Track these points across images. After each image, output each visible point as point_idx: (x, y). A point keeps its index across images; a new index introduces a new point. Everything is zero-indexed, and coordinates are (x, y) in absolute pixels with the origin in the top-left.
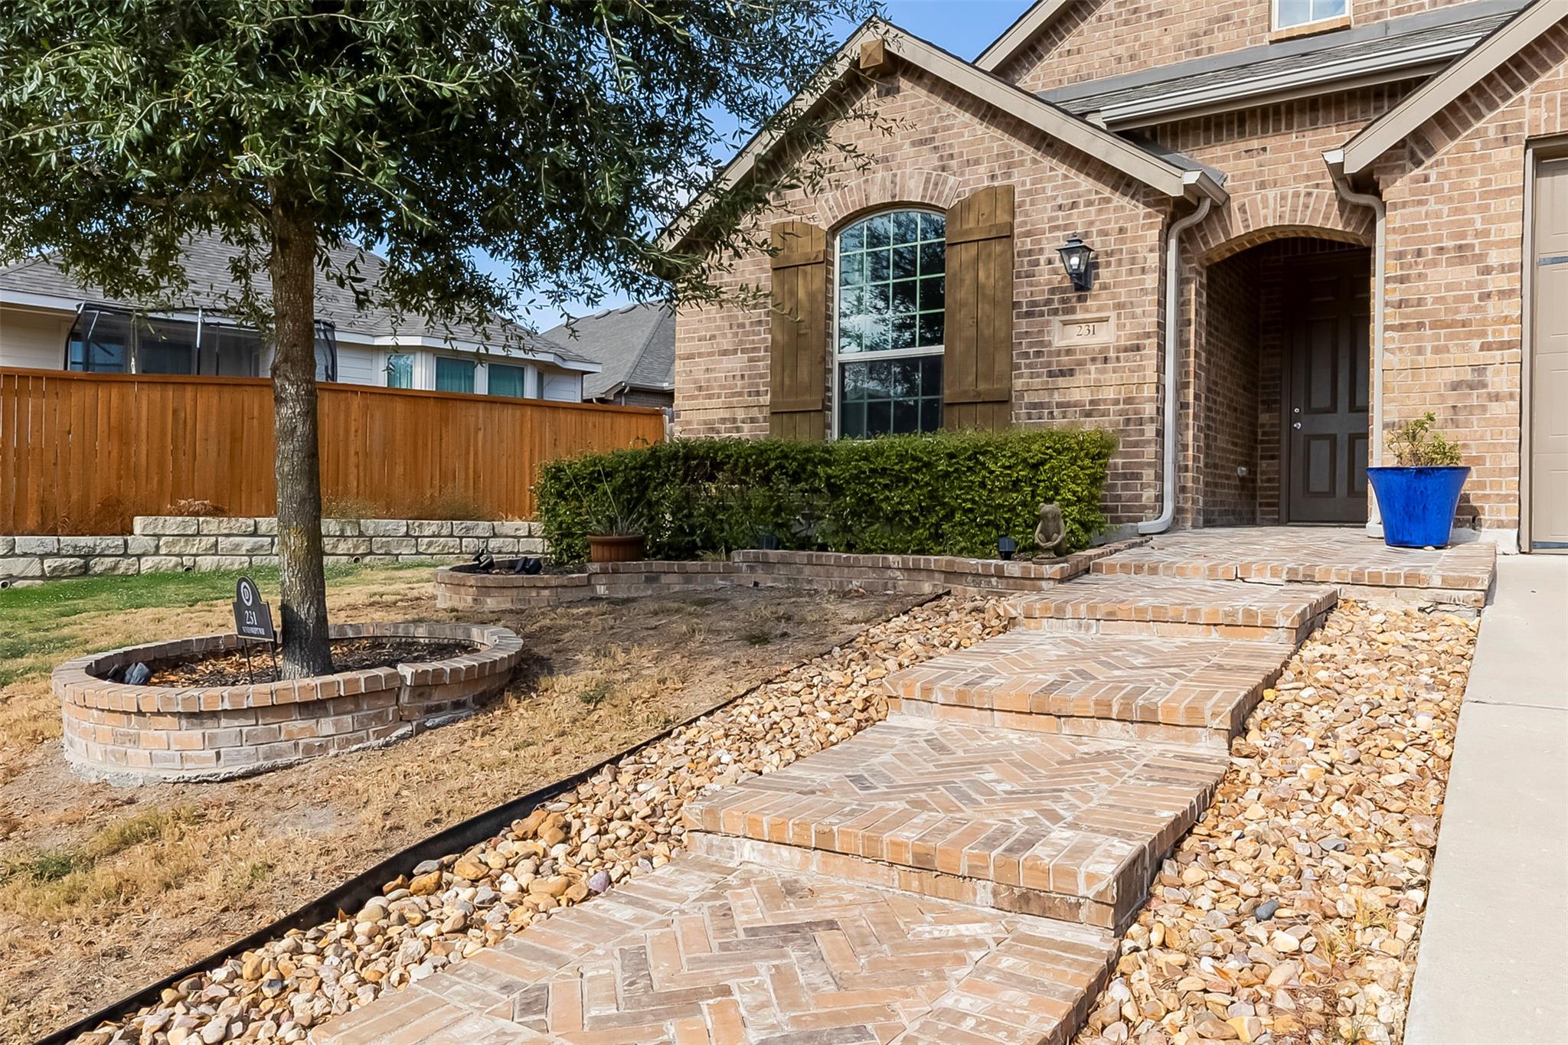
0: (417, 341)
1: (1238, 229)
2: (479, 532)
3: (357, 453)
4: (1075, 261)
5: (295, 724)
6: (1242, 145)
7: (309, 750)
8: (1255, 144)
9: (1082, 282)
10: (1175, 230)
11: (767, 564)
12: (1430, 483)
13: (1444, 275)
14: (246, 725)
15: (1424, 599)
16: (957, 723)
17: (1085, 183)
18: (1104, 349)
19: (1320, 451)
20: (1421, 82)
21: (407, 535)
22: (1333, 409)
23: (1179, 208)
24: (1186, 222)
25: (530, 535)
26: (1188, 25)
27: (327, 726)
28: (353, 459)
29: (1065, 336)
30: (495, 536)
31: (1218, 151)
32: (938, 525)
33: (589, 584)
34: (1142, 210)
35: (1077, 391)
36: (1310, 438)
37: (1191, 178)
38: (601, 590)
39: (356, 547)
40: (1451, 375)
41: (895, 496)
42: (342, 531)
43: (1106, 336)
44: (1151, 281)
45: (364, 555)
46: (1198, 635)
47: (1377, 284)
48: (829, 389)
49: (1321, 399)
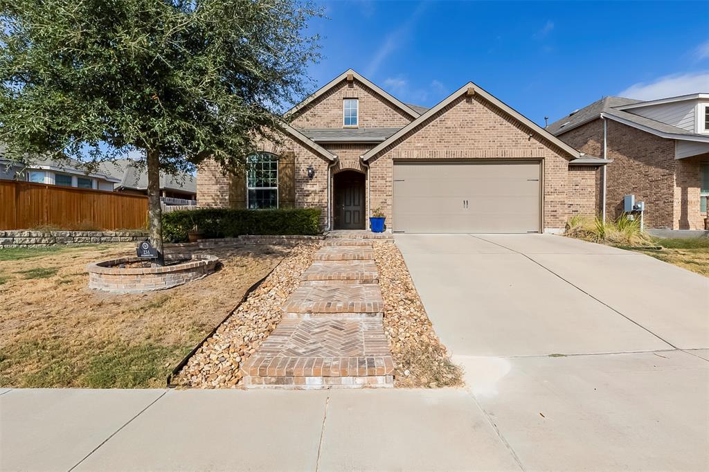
0: (48, 168)
1: (341, 168)
2: (97, 235)
3: (47, 208)
4: (310, 171)
5: (184, 274)
6: (342, 150)
7: (187, 281)
8: (344, 150)
9: (311, 176)
10: (330, 166)
11: (248, 239)
12: (379, 220)
13: (380, 182)
14: (172, 275)
15: (385, 241)
16: (327, 263)
17: (311, 154)
18: (316, 191)
19: (348, 214)
20: (377, 144)
21: (70, 236)
22: (350, 205)
23: (331, 162)
24: (332, 165)
25: (116, 236)
26: (326, 120)
27: (190, 275)
28: (45, 210)
29: (308, 187)
30: (103, 236)
31: (337, 151)
32: (284, 229)
33: (198, 245)
34: (324, 162)
35: (309, 199)
36: (346, 211)
37: (335, 157)
38: (201, 247)
39: (49, 241)
40: (381, 201)
41: (274, 223)
42: (44, 235)
43: (317, 188)
44: (326, 177)
45: (52, 244)
46: (356, 247)
47: (367, 182)
48: (246, 196)
49: (348, 203)
